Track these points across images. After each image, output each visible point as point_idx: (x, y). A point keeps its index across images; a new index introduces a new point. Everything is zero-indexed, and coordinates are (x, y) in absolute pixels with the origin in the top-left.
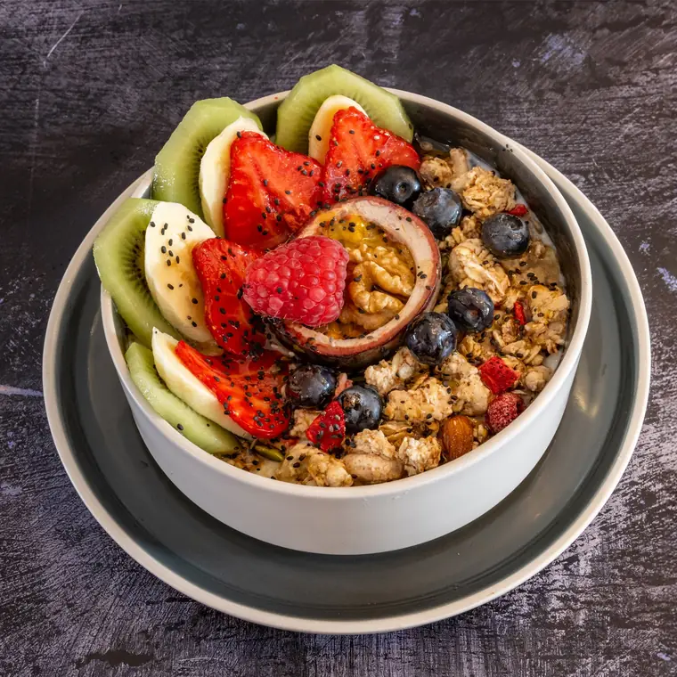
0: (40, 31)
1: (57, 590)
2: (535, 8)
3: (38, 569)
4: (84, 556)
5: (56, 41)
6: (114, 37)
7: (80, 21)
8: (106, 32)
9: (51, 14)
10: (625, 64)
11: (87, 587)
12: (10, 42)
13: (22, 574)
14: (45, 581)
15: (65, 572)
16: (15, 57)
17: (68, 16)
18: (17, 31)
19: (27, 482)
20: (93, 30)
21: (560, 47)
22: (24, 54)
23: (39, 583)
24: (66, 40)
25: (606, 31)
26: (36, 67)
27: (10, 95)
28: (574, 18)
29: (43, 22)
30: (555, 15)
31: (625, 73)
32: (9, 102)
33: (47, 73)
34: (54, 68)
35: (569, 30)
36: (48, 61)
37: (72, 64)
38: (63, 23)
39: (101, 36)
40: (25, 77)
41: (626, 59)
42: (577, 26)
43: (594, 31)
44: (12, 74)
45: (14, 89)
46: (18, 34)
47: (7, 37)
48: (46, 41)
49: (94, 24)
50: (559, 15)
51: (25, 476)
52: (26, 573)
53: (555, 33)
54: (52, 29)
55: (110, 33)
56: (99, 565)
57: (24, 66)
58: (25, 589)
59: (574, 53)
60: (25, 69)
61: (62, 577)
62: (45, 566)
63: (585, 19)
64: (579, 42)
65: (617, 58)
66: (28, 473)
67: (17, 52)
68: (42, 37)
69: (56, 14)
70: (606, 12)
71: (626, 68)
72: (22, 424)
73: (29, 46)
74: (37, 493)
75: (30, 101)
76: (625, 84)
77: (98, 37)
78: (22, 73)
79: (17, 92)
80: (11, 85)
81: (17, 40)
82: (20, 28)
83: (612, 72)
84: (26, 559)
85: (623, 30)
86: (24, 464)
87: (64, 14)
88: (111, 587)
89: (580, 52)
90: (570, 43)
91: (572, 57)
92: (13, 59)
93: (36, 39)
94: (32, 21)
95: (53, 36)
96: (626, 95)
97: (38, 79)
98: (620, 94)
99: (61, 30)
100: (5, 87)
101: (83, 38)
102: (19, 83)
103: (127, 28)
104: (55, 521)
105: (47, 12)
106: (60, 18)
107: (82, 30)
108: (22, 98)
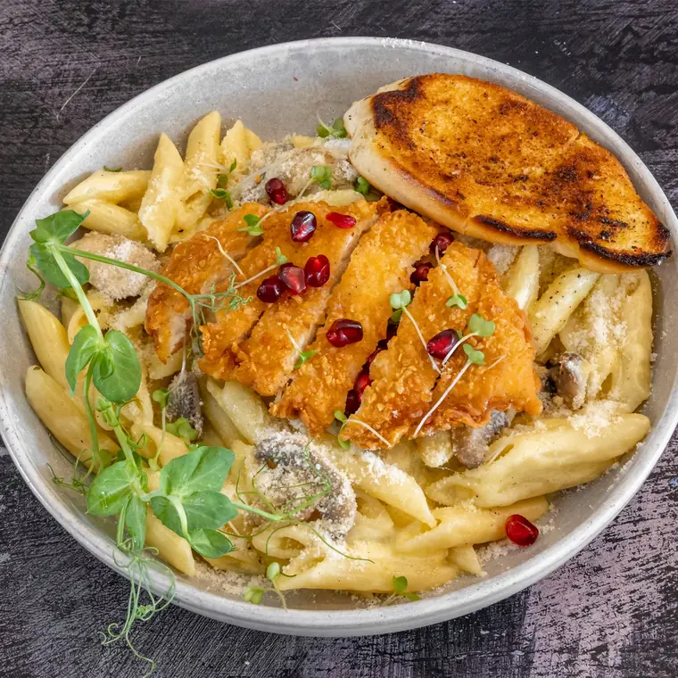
0: (54, 84)
1: (42, 664)
2: (578, 68)
3: (24, 642)
4: (73, 629)
5: (70, 93)
6: (131, 89)
7: (98, 73)
8: (123, 85)
9: (67, 66)
10: (673, 127)
11: (75, 663)
12: (23, 95)
13: (6, 647)
14: (30, 654)
15: (52, 646)
16: (27, 110)
17: (84, 68)
18: (30, 84)
19: (16, 548)
20: (110, 82)
21: (603, 109)
22: (37, 107)
23: (25, 657)
24: (81, 93)
25: (652, 94)
26: (48, 121)
27: (20, 149)
28: (619, 79)
29: (58, 75)
30: (598, 76)
31: (672, 136)
32: (18, 157)
33: (60, 127)
34: (67, 121)
35: (613, 91)
36: (60, 114)
37: (86, 117)
38: (78, 76)
39: (118, 89)
40: (36, 131)
41: (673, 122)
42: (622, 88)
43: (640, 93)
44: (24, 128)
45: (25, 143)
46: (32, 87)
47: (20, 90)
48: (60, 94)
49: (110, 77)
50: (603, 75)
51: (14, 543)
52: (11, 646)
53: (598, 94)
54: (67, 82)
55: (128, 86)
56: (90, 640)
57: (35, 120)
58: (8, 663)
59: (617, 116)
60: (37, 123)
61: (49, 651)
62: (30, 639)
63: (630, 81)
64: (623, 104)
65: (663, 122)
66: (18, 538)
67: (29, 106)
68: (57, 90)
69: (73, 66)
70: (652, 74)
71: (673, 132)
72: (14, 487)
73: (42, 99)
74: (26, 560)
75: (41, 156)
76: (671, 148)
77: (114, 91)
78: (34, 127)
79: (27, 147)
80: (22, 140)
81: (30, 93)
82: (34, 81)
83: (658, 135)
84: (11, 631)
85: (671, 93)
86: (14, 529)
87: (80, 66)
88: (101, 664)
89: (624, 114)
90: (613, 106)
91: (616, 119)
92: (25, 112)
93: (50, 92)
94: (47, 74)
95: (68, 88)
96: (673, 159)
97: (50, 132)
98: (666, 158)
99: (76, 83)
100: (15, 141)
101: (99, 91)
102: (30, 136)
103: (145, 81)
104: (44, 591)
105: (63, 64)
106: (76, 70)
107: (98, 83)
108: (31, 152)
